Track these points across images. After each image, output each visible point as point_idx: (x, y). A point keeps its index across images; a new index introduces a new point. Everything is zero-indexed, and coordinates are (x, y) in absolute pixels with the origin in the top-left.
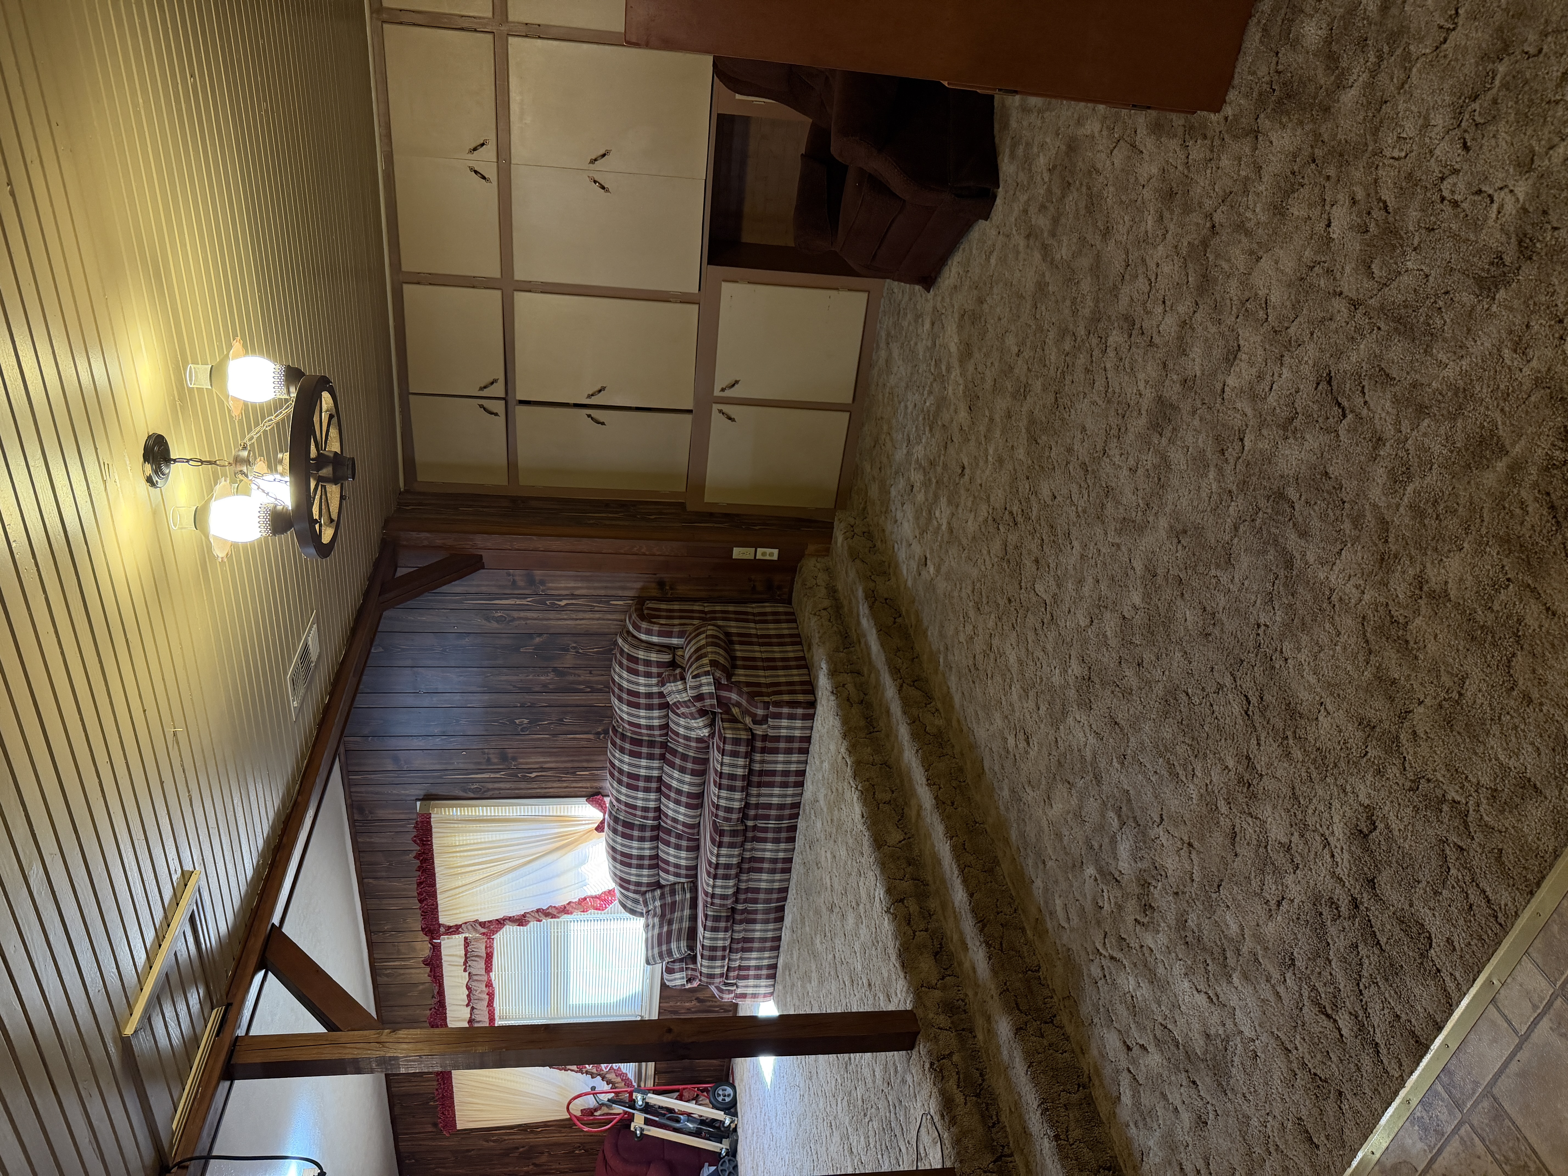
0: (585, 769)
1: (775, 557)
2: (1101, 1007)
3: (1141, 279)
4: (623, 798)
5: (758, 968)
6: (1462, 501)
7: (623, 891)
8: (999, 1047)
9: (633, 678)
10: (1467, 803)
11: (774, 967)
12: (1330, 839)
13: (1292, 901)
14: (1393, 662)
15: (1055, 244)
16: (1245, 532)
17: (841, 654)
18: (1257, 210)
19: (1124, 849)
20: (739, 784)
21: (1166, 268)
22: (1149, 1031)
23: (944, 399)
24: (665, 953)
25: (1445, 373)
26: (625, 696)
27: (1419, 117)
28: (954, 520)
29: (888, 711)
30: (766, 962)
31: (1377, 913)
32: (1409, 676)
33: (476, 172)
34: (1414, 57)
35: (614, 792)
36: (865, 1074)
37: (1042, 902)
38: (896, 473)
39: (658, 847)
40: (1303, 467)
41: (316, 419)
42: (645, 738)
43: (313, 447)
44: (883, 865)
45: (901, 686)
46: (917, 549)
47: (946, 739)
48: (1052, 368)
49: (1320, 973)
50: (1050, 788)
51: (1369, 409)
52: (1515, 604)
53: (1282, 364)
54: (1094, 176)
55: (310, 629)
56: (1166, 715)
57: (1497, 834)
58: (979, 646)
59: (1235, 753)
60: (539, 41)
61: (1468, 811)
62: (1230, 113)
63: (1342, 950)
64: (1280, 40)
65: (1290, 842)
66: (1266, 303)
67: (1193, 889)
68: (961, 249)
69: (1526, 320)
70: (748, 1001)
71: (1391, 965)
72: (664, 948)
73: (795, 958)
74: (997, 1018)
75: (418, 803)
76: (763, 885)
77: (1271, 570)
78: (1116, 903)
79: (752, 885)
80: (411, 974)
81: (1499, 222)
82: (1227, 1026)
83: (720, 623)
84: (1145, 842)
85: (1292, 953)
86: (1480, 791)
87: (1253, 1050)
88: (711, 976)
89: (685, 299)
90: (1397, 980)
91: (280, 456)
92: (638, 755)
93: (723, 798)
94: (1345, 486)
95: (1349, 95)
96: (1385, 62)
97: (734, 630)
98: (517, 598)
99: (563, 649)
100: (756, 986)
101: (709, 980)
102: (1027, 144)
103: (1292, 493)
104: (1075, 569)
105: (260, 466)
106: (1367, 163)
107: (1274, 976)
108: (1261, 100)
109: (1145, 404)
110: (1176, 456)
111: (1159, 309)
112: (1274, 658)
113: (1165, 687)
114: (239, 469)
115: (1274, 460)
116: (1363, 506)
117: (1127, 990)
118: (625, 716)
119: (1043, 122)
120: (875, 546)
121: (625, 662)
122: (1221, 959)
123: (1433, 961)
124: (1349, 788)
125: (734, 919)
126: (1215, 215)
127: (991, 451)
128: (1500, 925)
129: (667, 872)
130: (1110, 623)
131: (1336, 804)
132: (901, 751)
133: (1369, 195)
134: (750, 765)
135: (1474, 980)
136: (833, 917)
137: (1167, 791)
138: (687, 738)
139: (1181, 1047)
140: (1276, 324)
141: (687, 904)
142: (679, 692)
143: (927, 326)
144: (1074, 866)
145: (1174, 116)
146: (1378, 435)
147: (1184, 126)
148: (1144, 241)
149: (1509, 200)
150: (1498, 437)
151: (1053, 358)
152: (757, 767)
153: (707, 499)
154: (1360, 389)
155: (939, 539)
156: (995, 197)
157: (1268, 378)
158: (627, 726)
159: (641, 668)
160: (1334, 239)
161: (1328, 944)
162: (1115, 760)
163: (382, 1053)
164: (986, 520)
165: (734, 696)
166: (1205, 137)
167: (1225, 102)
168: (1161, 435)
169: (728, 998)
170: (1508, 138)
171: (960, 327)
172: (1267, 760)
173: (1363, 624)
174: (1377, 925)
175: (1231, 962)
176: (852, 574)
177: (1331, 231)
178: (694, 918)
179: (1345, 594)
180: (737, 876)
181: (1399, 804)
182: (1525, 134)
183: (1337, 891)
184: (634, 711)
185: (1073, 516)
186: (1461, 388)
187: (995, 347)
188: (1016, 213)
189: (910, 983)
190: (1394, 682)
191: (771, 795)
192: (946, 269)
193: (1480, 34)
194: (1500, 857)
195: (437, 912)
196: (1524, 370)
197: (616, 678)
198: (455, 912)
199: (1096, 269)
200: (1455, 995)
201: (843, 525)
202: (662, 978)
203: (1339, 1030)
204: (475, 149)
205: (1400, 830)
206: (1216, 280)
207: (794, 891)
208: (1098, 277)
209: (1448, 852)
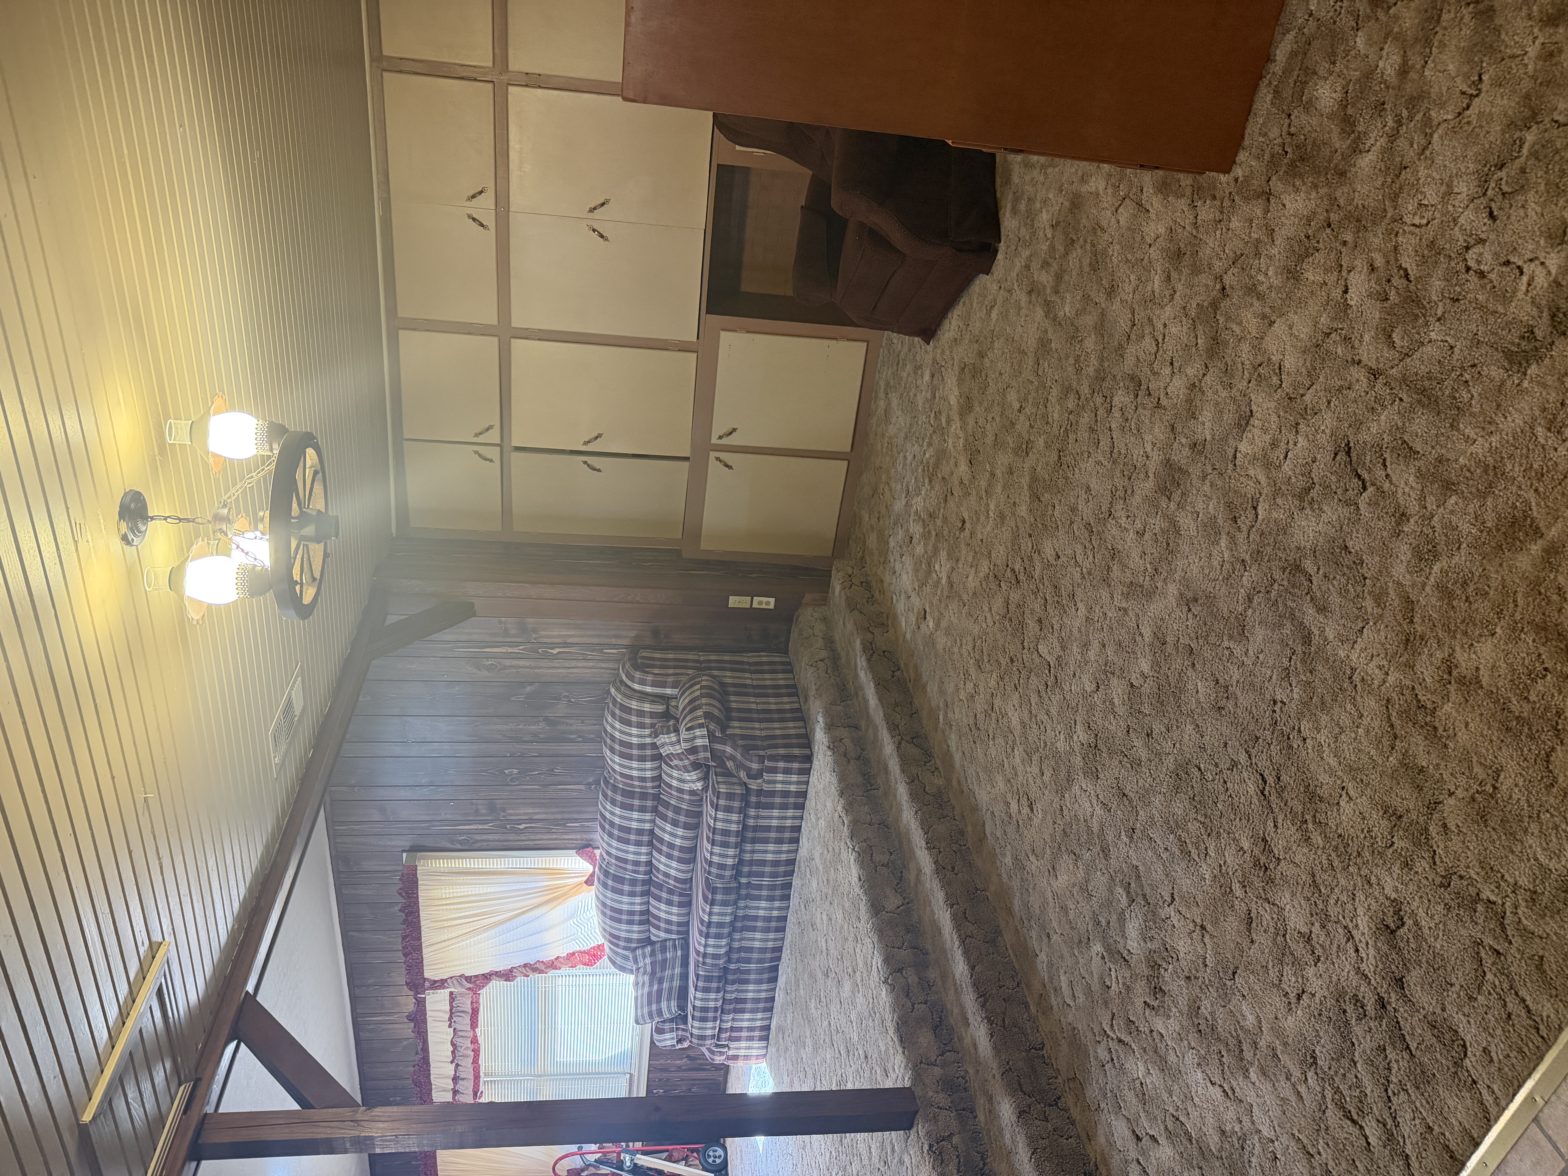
0: (576, 820)
1: (772, 606)
2: (1108, 1092)
3: (1148, 339)
4: (614, 852)
5: (751, 1029)
6: (1494, 584)
7: (612, 947)
8: (1001, 1130)
9: (626, 729)
10: (1504, 904)
11: (767, 1028)
12: (1354, 932)
13: (1313, 995)
14: (1421, 748)
15: (1059, 301)
16: (1259, 604)
17: (839, 708)
18: (1270, 273)
19: (1133, 927)
20: (732, 840)
21: (1174, 329)
22: (1159, 1121)
23: (944, 451)
24: (655, 1013)
25: (1472, 449)
26: (617, 747)
27: (1442, 184)
28: (954, 574)
29: (886, 768)
30: (758, 1024)
31: (1406, 1015)
32: (1438, 765)
33: (474, 219)
34: (1435, 123)
35: (605, 846)
36: (861, 1150)
37: (1046, 978)
38: (895, 524)
39: (648, 902)
40: (1321, 540)
41: (298, 476)
42: (637, 790)
43: (295, 505)
44: (880, 931)
45: (900, 743)
46: (915, 601)
47: (945, 800)
48: (1055, 425)
49: (1344, 1075)
50: (1055, 857)
51: (1391, 482)
52: (1553, 695)
53: (1297, 432)
54: (1099, 233)
55: (294, 683)
56: (1177, 790)
57: (1537, 940)
58: (980, 705)
59: (1251, 834)
60: (539, 90)
61: (1505, 913)
62: (1240, 175)
63: (1368, 1052)
64: (1293, 102)
65: (1311, 932)
66: (1280, 369)
67: (1207, 974)
68: (961, 303)
69: (1560, 398)
70: (740, 1063)
71: (1423, 1072)
72: (654, 1007)
73: (789, 1022)
74: (999, 1098)
75: (405, 855)
76: (757, 944)
77: (1287, 645)
78: (1124, 984)
79: (746, 944)
80: (394, 1029)
81: (1530, 295)
82: (1244, 1123)
83: (716, 673)
84: (1155, 922)
85: (1314, 1051)
86: (1517, 892)
87: (1273, 1151)
88: (702, 1038)
89: (683, 347)
90: (1429, 1089)
91: (261, 514)
92: (630, 808)
93: (716, 854)
94: (1366, 561)
95: (1367, 159)
96: (1404, 127)
97: (729, 681)
98: (509, 646)
99: (555, 699)
100: (749, 1048)
101: (700, 1042)
102: (1029, 199)
103: (1309, 565)
104: (1080, 631)
105: (241, 523)
106: (1386, 230)
107: (1294, 1074)
108: (1273, 163)
109: (1153, 465)
110: (1186, 521)
111: (1167, 371)
112: (1291, 737)
113: (1176, 760)
114: (218, 527)
115: (1289, 531)
116: (1386, 584)
117: (1135, 1076)
118: (617, 768)
119: (1046, 178)
120: (873, 596)
121: (617, 712)
122: (1237, 1053)
123: (1468, 1071)
124: (1373, 879)
125: (726, 979)
126: (1225, 276)
127: (992, 507)
128: (1542, 1037)
129: (658, 928)
130: (1117, 690)
131: (1360, 895)
132: (900, 811)
133: (1388, 262)
134: (744, 820)
135: (1514, 1095)
136: (829, 982)
137: (1179, 870)
138: (680, 791)
139: (1194, 1142)
140: (1290, 391)
141: (678, 963)
142: (672, 744)
143: (927, 377)
144: (1080, 941)
145: (1181, 176)
146: (1401, 510)
147: (1193, 186)
148: (1151, 300)
149: (1540, 273)
150: (1532, 518)
151: (1056, 415)
152: (751, 822)
153: (704, 546)
154: (1381, 461)
155: (939, 593)
156: (996, 252)
157: (1283, 445)
158: (618, 777)
159: (634, 719)
160: (1351, 306)
161: (1353, 1044)
162: (1123, 833)
163: (356, 1133)
164: (987, 577)
165: (729, 749)
166: (1214, 198)
167: (1234, 162)
168: (1169, 499)
169: (719, 1059)
170: (1539, 209)
171: (960, 381)
172: (1285, 844)
173: (1387, 707)
174: (1406, 1028)
175: (1248, 1055)
176: (850, 625)
177: (1348, 297)
178: (685, 977)
179: (1367, 674)
180: (730, 935)
181: (1429, 900)
182: (1556, 205)
183: (1362, 989)
184: (626, 762)
185: (1077, 576)
186: (1491, 465)
187: (996, 401)
188: (1017, 269)
189: (908, 1059)
190: (1422, 770)
191: (766, 852)
192: (947, 321)
193: (1506, 102)
194: (1542, 965)
195: (422, 966)
196: (1559, 449)
197: (609, 728)
198: (440, 966)
199: (1101, 328)
200: (1493, 1110)
201: (841, 574)
202: (652, 1036)
203: (1366, 1138)
204: (473, 197)
205: (1430, 928)
206: (1226, 343)
207: (789, 951)
208: (1103, 336)
209: (1483, 955)
